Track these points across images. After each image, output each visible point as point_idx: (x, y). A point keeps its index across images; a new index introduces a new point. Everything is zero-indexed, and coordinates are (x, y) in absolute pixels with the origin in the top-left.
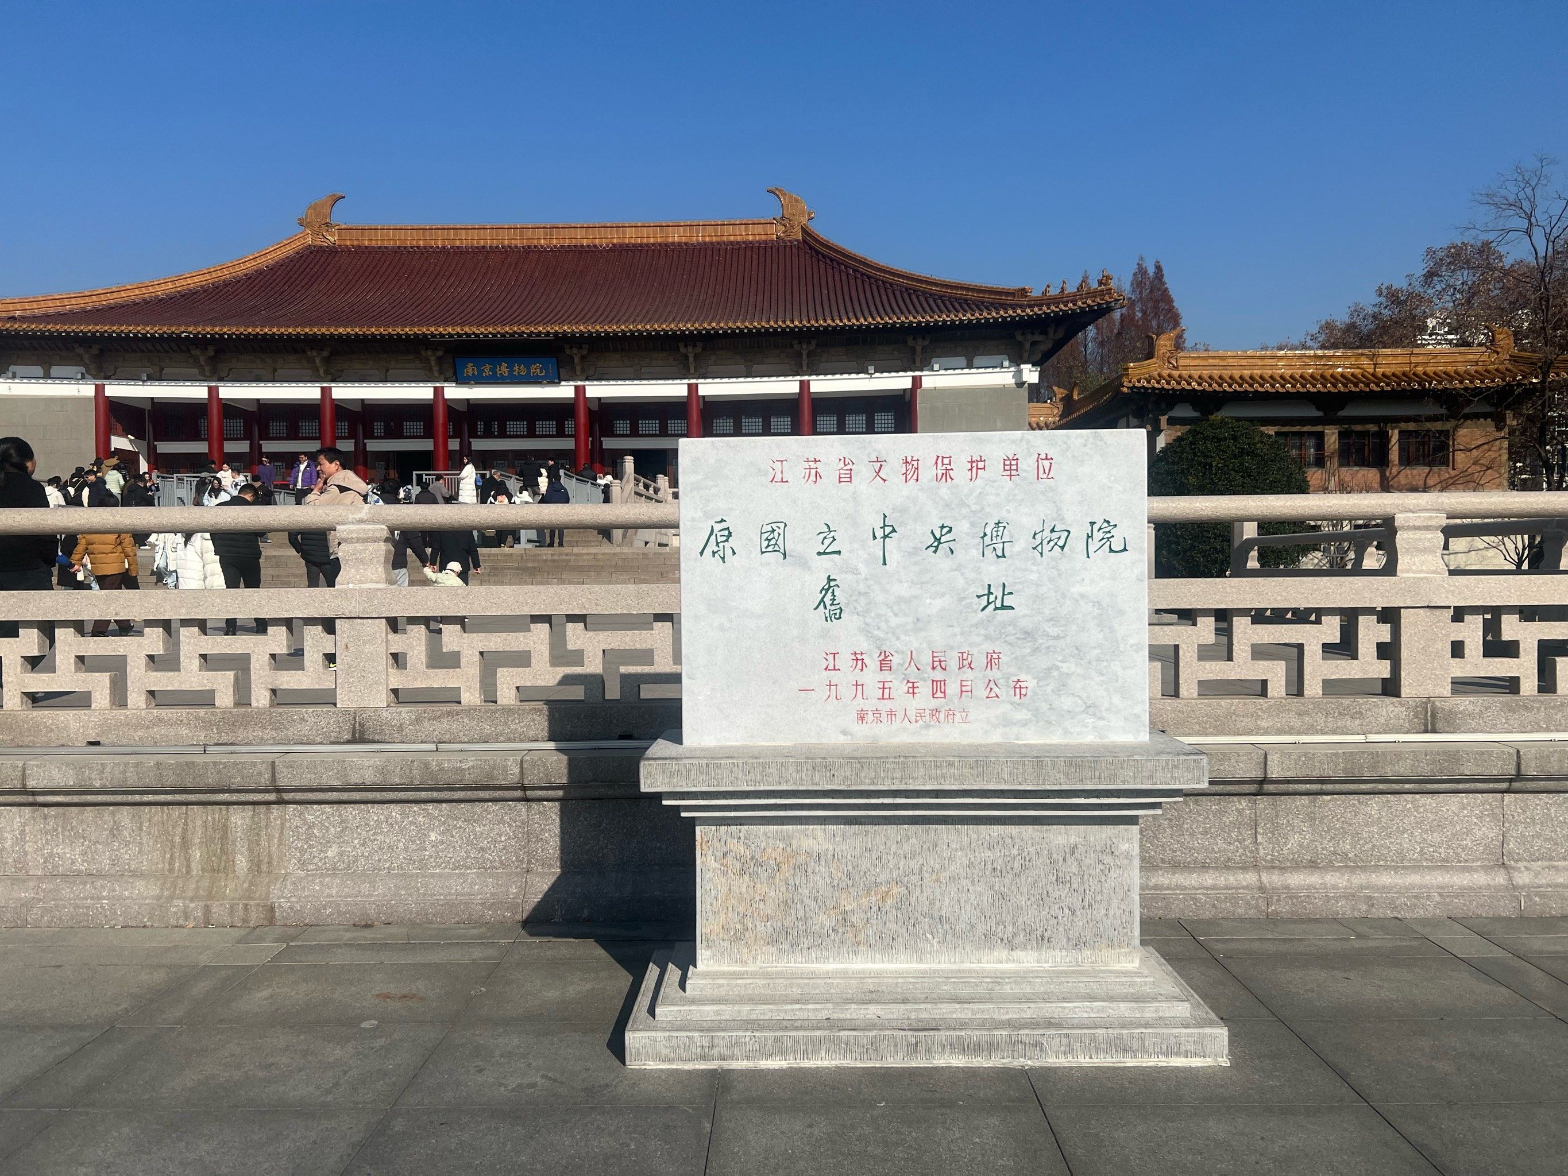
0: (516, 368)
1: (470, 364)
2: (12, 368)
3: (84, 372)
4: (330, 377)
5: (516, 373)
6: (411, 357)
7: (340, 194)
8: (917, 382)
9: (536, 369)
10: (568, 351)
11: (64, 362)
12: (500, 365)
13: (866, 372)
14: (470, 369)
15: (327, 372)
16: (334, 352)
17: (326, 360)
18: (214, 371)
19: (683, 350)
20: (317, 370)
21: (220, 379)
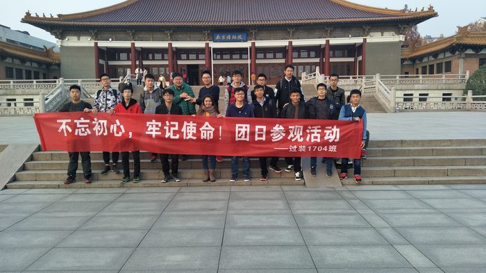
1: (218, 35)
2: (68, 37)
3: (91, 38)
4: (172, 40)
5: (233, 38)
6: (198, 33)
8: (365, 40)
10: (251, 31)
11: (84, 34)
12: (228, 36)
13: (348, 37)
16: (174, 31)
17: (171, 34)
18: (133, 38)
19: (289, 30)
20: (167, 37)
21: (135, 40)
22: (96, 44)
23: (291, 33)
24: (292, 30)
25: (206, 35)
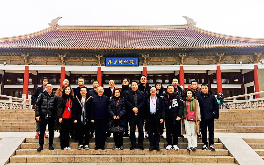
0: (125, 61)
1: (110, 60)
4: (65, 64)
5: (125, 63)
6: (91, 58)
7: (60, 17)
8: (256, 66)
9: (131, 62)
10: (143, 56)
12: (120, 60)
13: (240, 63)
14: (110, 62)
15: (64, 62)
16: (67, 56)
17: (64, 58)
18: (28, 62)
19: (180, 56)
20: (61, 62)
21: (29, 64)
23: (183, 59)
24: (183, 55)
25: (99, 59)
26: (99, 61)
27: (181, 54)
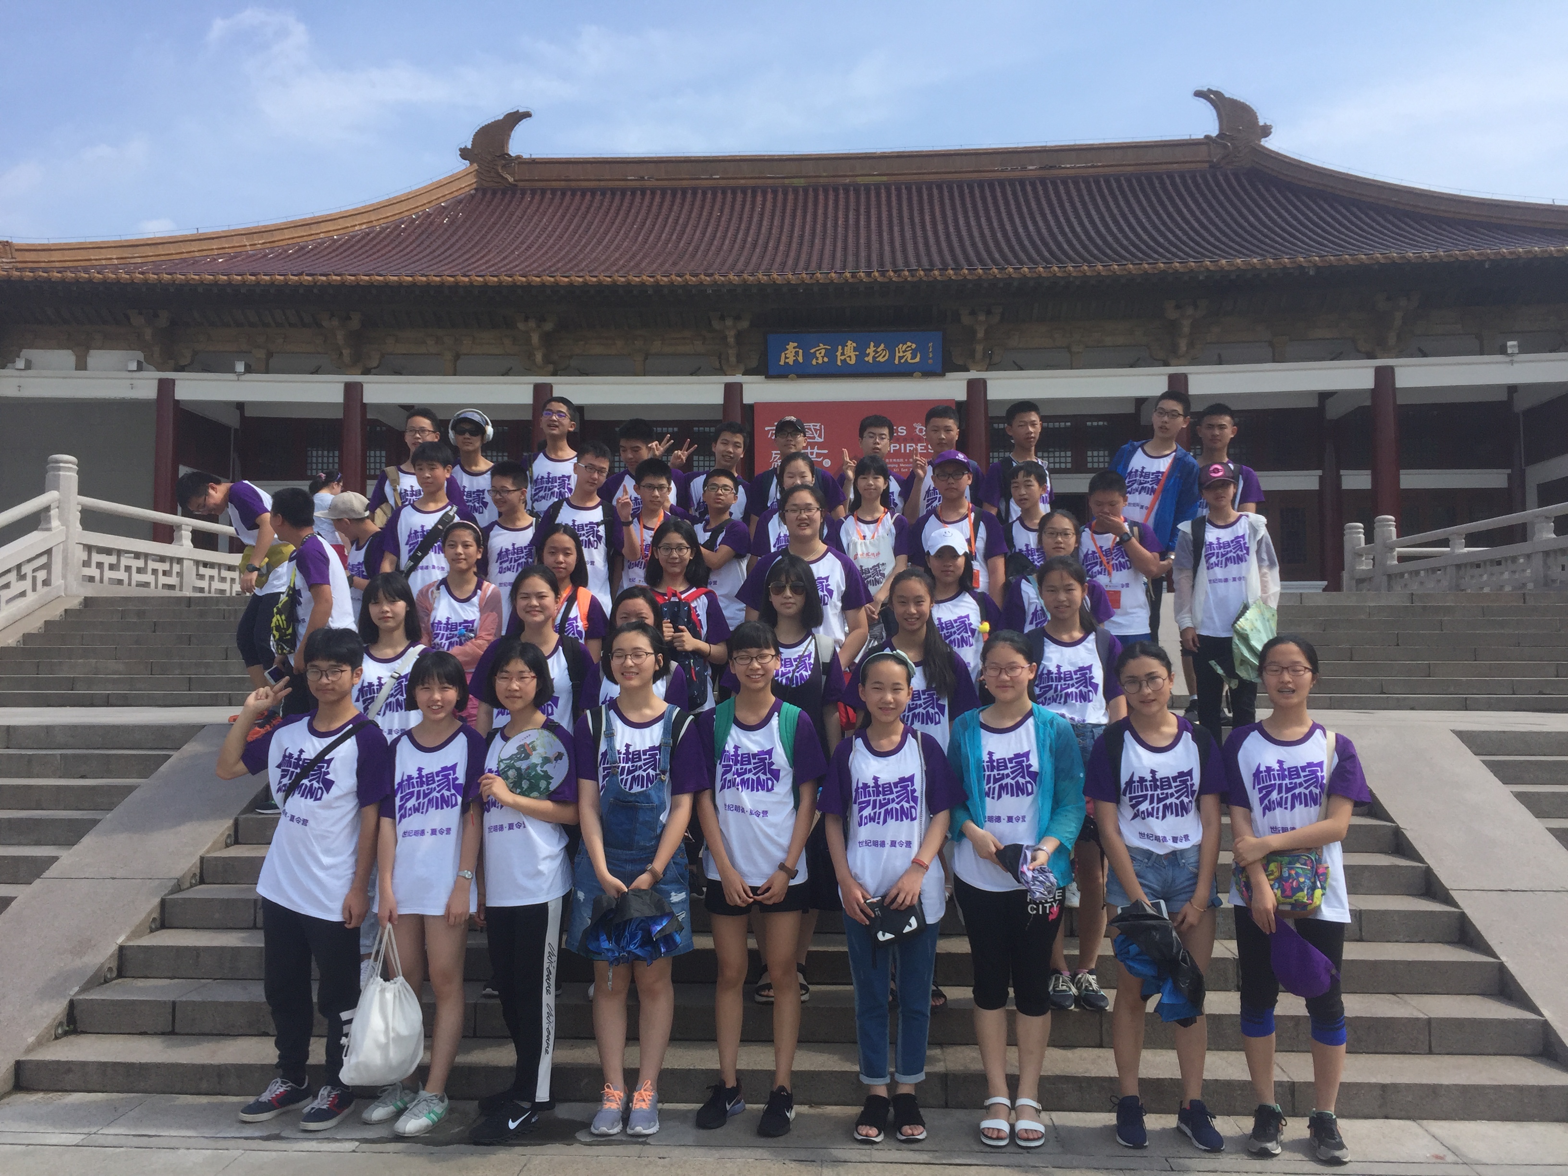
0: (871, 350)
1: (792, 345)
2: (26, 353)
3: (142, 360)
4: (551, 367)
5: (869, 359)
6: (688, 333)
9: (905, 352)
10: (966, 320)
11: (110, 342)
12: (844, 346)
13: (1503, 351)
14: (791, 354)
15: (547, 360)
16: (561, 324)
17: (548, 339)
18: (356, 359)
19: (1172, 314)
20: (530, 356)
21: (367, 372)
22: (166, 387)
23: (1186, 330)
24: (1190, 311)
25: (731, 340)
26: (732, 353)
27: (1178, 307)
